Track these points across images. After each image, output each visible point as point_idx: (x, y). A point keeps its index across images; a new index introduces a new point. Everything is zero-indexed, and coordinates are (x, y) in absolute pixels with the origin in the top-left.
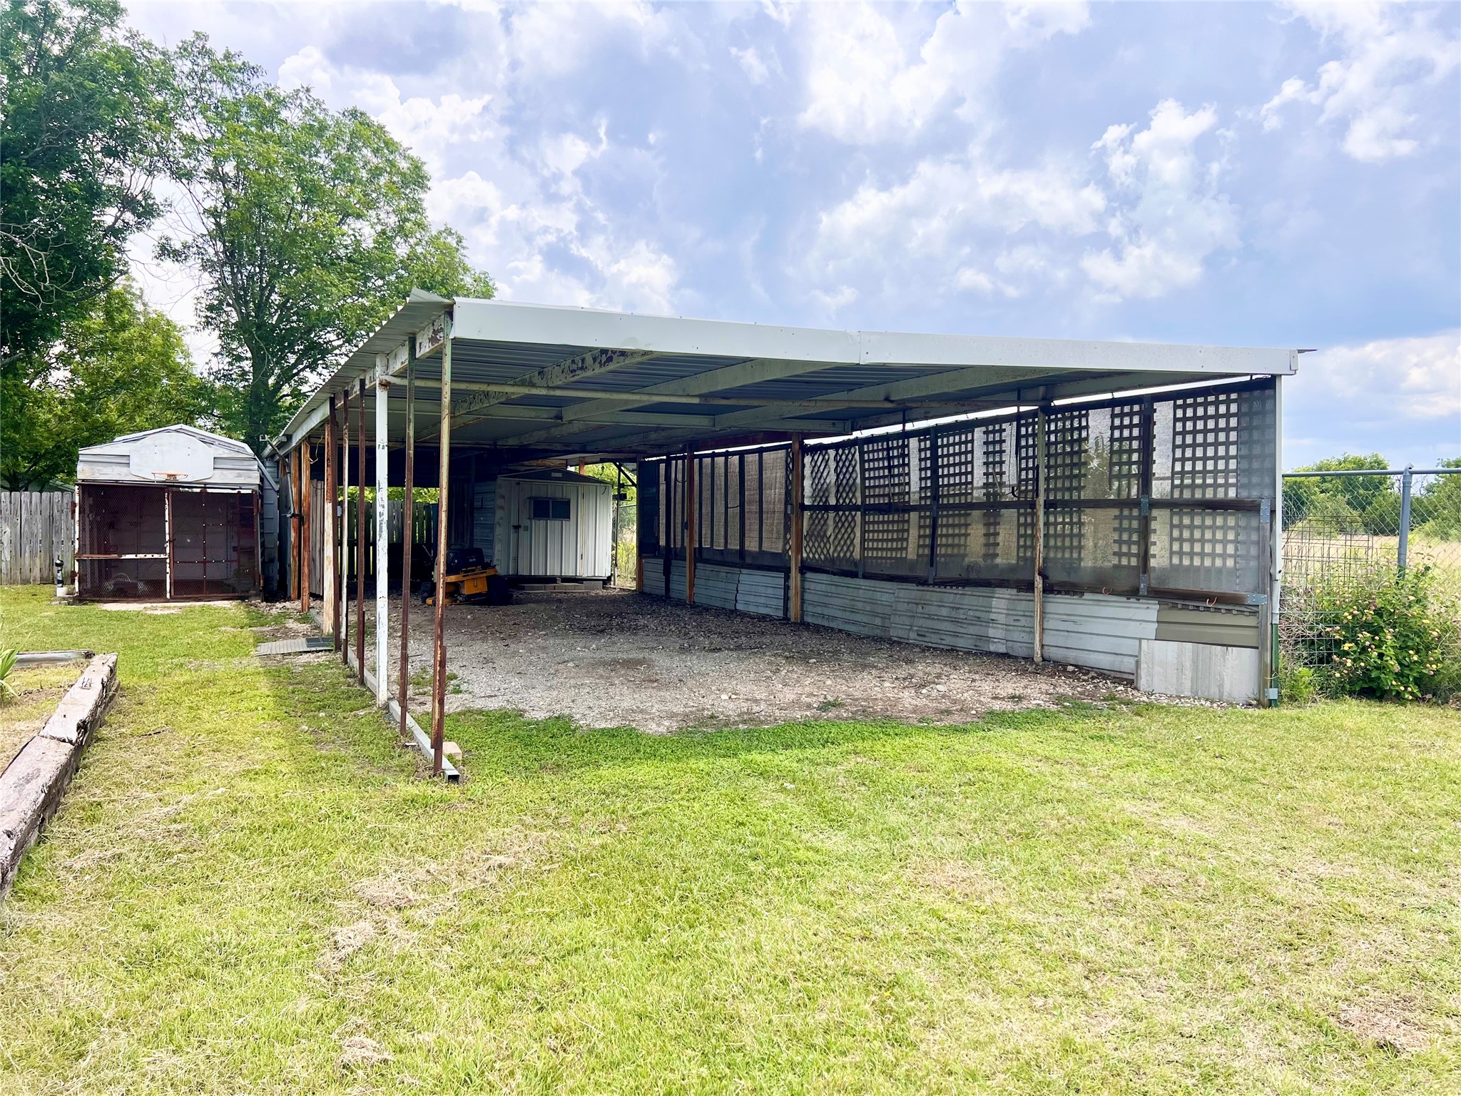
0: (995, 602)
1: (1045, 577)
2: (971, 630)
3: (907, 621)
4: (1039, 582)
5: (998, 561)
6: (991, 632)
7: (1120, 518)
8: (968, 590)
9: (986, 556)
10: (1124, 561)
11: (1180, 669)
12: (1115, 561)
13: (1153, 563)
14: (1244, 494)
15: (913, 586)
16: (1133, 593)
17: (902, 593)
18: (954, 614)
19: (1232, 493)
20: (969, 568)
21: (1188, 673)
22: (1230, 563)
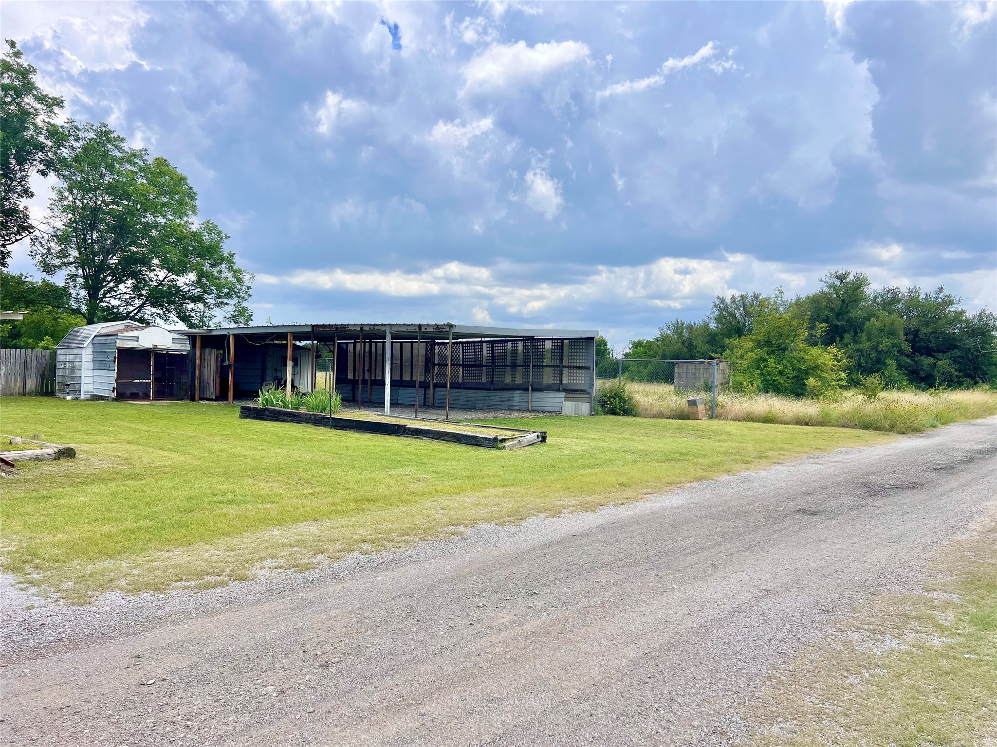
0: (515, 395)
1: (532, 387)
2: (507, 403)
3: (482, 402)
4: (530, 388)
5: (516, 382)
6: (514, 404)
7: (554, 370)
8: (505, 391)
9: (512, 381)
10: (555, 382)
11: (572, 409)
12: (553, 382)
13: (563, 382)
14: (586, 365)
15: (484, 391)
16: (558, 390)
17: (480, 393)
18: (501, 399)
19: (584, 365)
20: (507, 384)
21: (574, 410)
22: (583, 382)
